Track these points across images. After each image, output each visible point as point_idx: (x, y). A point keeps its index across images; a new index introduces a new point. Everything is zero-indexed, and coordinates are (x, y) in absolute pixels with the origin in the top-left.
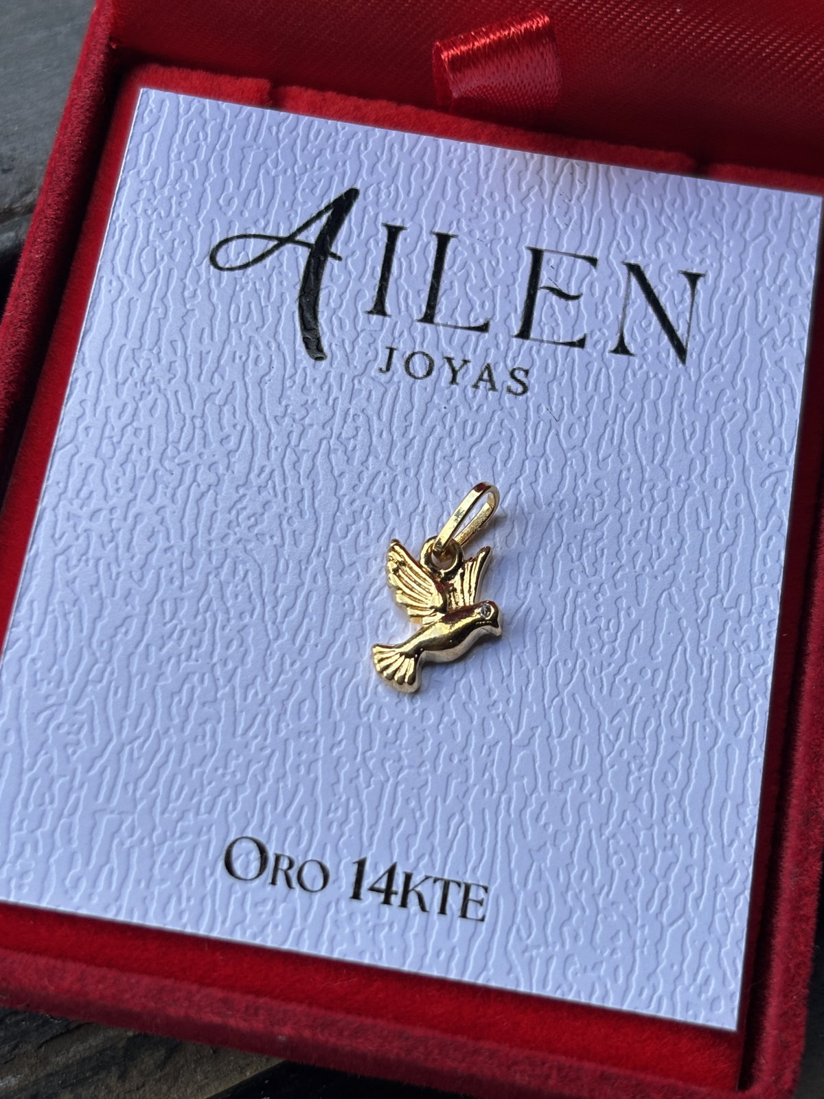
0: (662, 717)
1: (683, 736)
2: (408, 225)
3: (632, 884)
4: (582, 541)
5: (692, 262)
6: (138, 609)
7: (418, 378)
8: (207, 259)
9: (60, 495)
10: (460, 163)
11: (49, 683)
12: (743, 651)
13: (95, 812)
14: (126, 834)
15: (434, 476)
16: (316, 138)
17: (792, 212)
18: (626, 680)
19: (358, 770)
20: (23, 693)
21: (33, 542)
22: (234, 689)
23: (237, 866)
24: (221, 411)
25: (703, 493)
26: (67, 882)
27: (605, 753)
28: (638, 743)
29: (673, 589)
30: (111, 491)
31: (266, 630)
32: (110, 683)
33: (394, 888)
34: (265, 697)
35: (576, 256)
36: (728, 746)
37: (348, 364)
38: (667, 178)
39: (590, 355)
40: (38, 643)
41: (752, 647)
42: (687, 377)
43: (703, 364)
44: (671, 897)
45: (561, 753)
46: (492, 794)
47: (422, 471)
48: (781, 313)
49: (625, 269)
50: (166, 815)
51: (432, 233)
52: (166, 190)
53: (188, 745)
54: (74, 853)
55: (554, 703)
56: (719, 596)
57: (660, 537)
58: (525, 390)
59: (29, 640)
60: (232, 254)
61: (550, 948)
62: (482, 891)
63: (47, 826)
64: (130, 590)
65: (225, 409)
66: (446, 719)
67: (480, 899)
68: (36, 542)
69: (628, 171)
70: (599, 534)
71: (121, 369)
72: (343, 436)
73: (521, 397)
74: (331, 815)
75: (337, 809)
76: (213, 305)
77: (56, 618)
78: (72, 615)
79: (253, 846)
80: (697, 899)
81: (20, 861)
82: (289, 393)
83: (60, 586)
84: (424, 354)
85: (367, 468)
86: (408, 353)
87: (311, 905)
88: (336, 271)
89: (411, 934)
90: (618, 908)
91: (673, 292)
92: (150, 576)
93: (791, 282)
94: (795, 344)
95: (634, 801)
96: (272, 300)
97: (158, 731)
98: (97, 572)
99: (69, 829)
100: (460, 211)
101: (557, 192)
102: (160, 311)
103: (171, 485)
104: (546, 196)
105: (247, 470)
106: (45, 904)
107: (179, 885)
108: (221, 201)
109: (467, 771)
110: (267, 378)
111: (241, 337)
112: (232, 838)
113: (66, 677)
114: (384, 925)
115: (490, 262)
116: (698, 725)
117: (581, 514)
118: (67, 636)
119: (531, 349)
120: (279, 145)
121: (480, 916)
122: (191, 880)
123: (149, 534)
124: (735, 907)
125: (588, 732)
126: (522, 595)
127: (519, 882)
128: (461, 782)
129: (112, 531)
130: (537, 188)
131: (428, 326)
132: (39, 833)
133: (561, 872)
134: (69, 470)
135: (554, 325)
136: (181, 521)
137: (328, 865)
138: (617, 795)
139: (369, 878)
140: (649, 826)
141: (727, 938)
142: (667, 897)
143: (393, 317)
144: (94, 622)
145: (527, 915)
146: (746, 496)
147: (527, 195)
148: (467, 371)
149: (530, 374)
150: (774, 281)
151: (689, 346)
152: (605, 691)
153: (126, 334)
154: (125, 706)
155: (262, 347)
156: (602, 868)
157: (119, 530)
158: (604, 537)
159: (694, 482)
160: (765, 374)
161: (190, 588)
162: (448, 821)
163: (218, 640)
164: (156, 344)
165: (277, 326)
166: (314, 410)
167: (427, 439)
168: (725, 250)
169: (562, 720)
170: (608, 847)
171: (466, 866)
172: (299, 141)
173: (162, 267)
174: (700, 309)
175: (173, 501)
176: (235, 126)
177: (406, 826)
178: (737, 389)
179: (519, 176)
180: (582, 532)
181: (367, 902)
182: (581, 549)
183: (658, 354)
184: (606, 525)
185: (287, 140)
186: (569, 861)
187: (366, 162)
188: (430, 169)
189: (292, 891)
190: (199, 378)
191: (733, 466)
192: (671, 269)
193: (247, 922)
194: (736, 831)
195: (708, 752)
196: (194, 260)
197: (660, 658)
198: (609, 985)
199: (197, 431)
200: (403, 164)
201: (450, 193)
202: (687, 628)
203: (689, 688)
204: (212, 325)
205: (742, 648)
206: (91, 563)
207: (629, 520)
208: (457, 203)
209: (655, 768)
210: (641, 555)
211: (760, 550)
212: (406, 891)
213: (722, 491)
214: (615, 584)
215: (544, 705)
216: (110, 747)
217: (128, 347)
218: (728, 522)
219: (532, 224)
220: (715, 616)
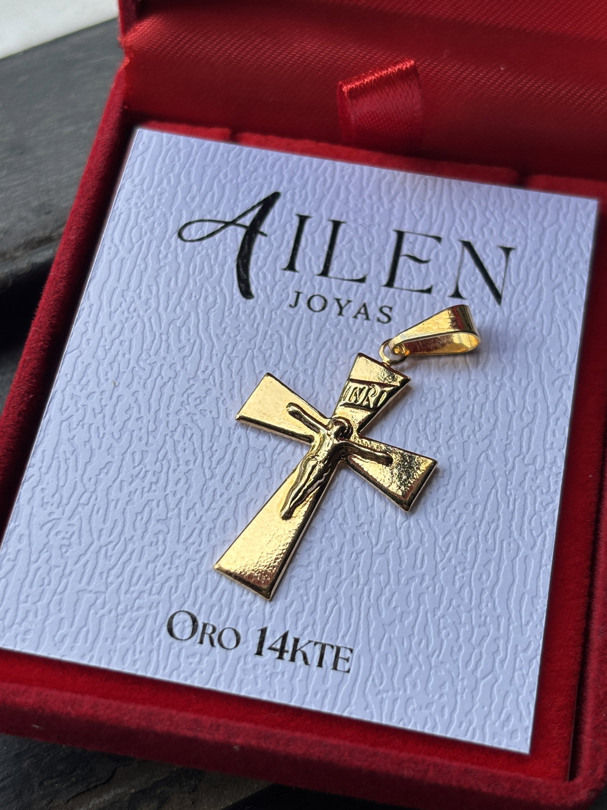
0: (480, 537)
1: (495, 549)
2: (313, 215)
3: (456, 649)
4: (426, 418)
5: (507, 240)
6: (116, 457)
7: (316, 312)
8: (176, 235)
9: (68, 382)
10: (350, 178)
11: (52, 505)
12: (538, 493)
13: (78, 592)
14: (99, 607)
15: (324, 374)
16: (254, 160)
17: (576, 210)
18: (454, 511)
20: (34, 510)
21: (47, 412)
22: (180, 511)
23: (176, 630)
24: (180, 330)
25: (512, 388)
26: (56, 638)
27: (439, 559)
28: (462, 554)
29: (490, 451)
30: (102, 380)
31: (204, 473)
32: (94, 505)
33: (286, 648)
34: (201, 516)
35: (427, 236)
36: (526, 556)
37: (269, 301)
38: (490, 188)
39: (433, 297)
40: (46, 479)
41: (544, 491)
42: (502, 313)
43: (513, 305)
44: (483, 659)
45: (407, 559)
46: (358, 586)
47: (316, 371)
48: (568, 274)
49: (460, 244)
50: (128, 595)
51: (329, 220)
52: (151, 192)
53: (146, 548)
54: (62, 619)
55: (404, 525)
56: (522, 457)
57: (481, 417)
58: (390, 319)
59: (40, 476)
60: (192, 232)
61: (396, 693)
62: (348, 652)
63: (45, 600)
64: (112, 444)
65: (183, 329)
66: (327, 535)
67: (346, 657)
68: (49, 412)
69: (465, 184)
70: (438, 414)
71: (114, 303)
72: (263, 347)
73: (386, 325)
74: (243, 598)
76: (179, 263)
77: (59, 462)
78: (71, 460)
79: (188, 617)
80: (502, 662)
81: (24, 623)
82: (227, 319)
83: (64, 441)
84: (320, 296)
85: (279, 369)
86: (309, 297)
87: (227, 658)
88: (263, 243)
89: (297, 680)
90: (446, 665)
91: (493, 260)
92: (126, 436)
93: (575, 253)
95: (459, 593)
96: (219, 261)
97: (125, 538)
98: (89, 432)
99: (60, 602)
100: (349, 207)
101: (415, 196)
102: (143, 266)
103: (144, 377)
104: (408, 198)
105: (196, 368)
106: (41, 652)
107: (134, 642)
108: (188, 199)
109: (340, 570)
110: (213, 310)
111: (196, 283)
112: (173, 611)
113: (64, 501)
114: (278, 673)
115: (368, 239)
116: (505, 543)
117: (426, 401)
118: (66, 475)
119: (394, 294)
120: (228, 165)
121: (346, 669)
122: (143, 638)
123: (128, 408)
124: (530, 667)
125: (427, 545)
127: (375, 646)
128: (336, 577)
129: (102, 406)
130: (401, 194)
131: (324, 279)
132: (40, 603)
133: (405, 640)
134: (74, 367)
135: (410, 279)
136: (149, 401)
137: (240, 631)
138: (446, 588)
139: (269, 641)
140: (469, 610)
141: (523, 689)
142: (480, 659)
143: (301, 273)
144: (86, 465)
145: (380, 669)
146: (542, 390)
147: (394, 198)
148: (350, 307)
149: (393, 310)
150: (564, 252)
151: (503, 294)
152: (440, 517)
153: (118, 281)
154: (104, 521)
155: (210, 290)
156: (435, 638)
157: (107, 405)
158: (442, 416)
159: (506, 381)
160: (556, 312)
161: (153, 445)
162: (326, 604)
163: (170, 479)
164: (138, 287)
165: (221, 277)
166: (244, 331)
167: (320, 351)
168: (529, 233)
169: (409, 537)
170: (440, 624)
171: (338, 634)
172: (242, 163)
173: (145, 239)
174: (512, 271)
175: (144, 387)
176: (199, 153)
177: (296, 606)
178: (536, 321)
179: (390, 186)
180: (426, 413)
181: (267, 657)
182: (425, 424)
183: (482, 299)
184: (444, 408)
185: (233, 162)
186: (411, 633)
187: (286, 177)
188: (329, 180)
189: (214, 648)
190: (166, 310)
191: (533, 372)
192: (492, 245)
193: (181, 668)
194: (531, 615)
195: (512, 561)
196: (167, 235)
197: (479, 497)
198: (437, 719)
199: (163, 343)
200: (311, 179)
201: (342, 196)
202: (498, 477)
203: (499, 517)
204: (177, 275)
205: (537, 491)
206: (86, 427)
207: (459, 405)
208: (347, 201)
209: (474, 572)
210: (468, 428)
211: (551, 426)
212: (295, 651)
213: (525, 387)
214: (449, 447)
215: (396, 526)
216: (91, 549)
217: (119, 289)
218: (529, 408)
219: (398, 216)
220: (518, 469)
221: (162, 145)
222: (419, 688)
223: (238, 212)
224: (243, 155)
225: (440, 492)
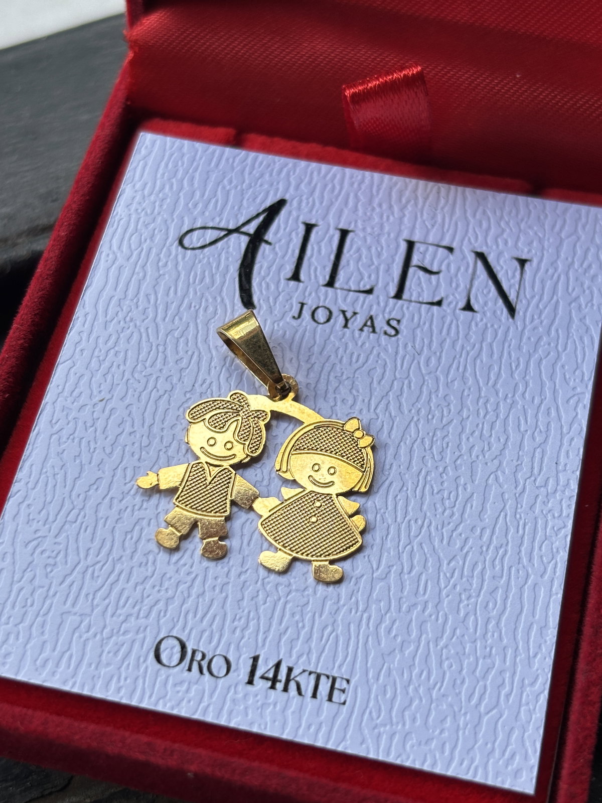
0: (487, 563)
1: (502, 577)
2: (320, 223)
3: (458, 682)
4: (433, 437)
5: (522, 251)
6: (107, 473)
7: (320, 324)
8: (177, 243)
9: (59, 394)
10: (359, 185)
11: (38, 522)
12: (549, 517)
13: (62, 614)
14: (83, 630)
15: (327, 389)
16: (260, 167)
17: (596, 220)
18: (460, 535)
19: (258, 592)
20: (19, 527)
21: (36, 425)
23: (164, 657)
24: (178, 341)
25: (524, 406)
26: (38, 662)
27: (443, 586)
28: (468, 580)
29: (499, 472)
30: (95, 392)
32: (82, 523)
33: (279, 678)
35: (438, 246)
36: (536, 584)
37: (271, 312)
38: (506, 197)
39: (445, 311)
40: (32, 495)
41: (556, 515)
42: (515, 327)
43: (527, 319)
44: (488, 692)
45: (410, 585)
46: (356, 613)
47: (319, 386)
48: (585, 286)
49: (473, 255)
50: (114, 618)
51: (337, 229)
52: (152, 198)
53: (135, 569)
54: (44, 642)
55: (407, 549)
56: (533, 478)
57: (491, 436)
58: (397, 332)
59: (27, 492)
60: (194, 240)
61: (394, 727)
62: (345, 682)
63: (27, 623)
64: (102, 459)
65: (181, 340)
67: (343, 688)
68: (39, 424)
69: (479, 192)
70: (445, 432)
71: (110, 312)
73: (393, 339)
74: (236, 623)
75: (240, 618)
76: (179, 272)
77: (47, 477)
78: (59, 476)
79: (176, 643)
80: (508, 696)
81: (5, 646)
83: (53, 455)
84: (325, 307)
86: (313, 308)
87: (216, 687)
88: (267, 252)
89: (289, 712)
90: (447, 699)
91: (507, 271)
92: (118, 451)
93: (594, 266)
95: (463, 622)
96: (221, 269)
97: (114, 558)
98: (80, 447)
99: (43, 624)
100: (357, 215)
101: (427, 203)
102: (141, 275)
103: (139, 390)
104: (420, 206)
105: (193, 381)
106: (21, 677)
107: (119, 668)
108: (190, 205)
109: (339, 595)
110: (213, 321)
111: (196, 293)
112: (162, 636)
113: (51, 518)
114: (269, 704)
115: (377, 249)
116: (513, 569)
117: (433, 418)
118: (54, 491)
119: (402, 306)
120: (233, 171)
121: (342, 701)
122: (129, 664)
123: (120, 422)
124: (537, 702)
125: (430, 571)
126: (387, 473)
127: (373, 677)
128: (334, 603)
129: (93, 419)
130: (412, 202)
131: (330, 290)
132: (20, 626)
133: (405, 671)
134: (67, 378)
135: (420, 290)
136: (143, 414)
137: (231, 658)
138: (450, 616)
139: (261, 669)
140: (473, 640)
141: (529, 726)
142: (484, 693)
143: (305, 283)
144: (74, 481)
145: (378, 701)
146: (556, 409)
147: (405, 207)
148: (356, 320)
149: (401, 323)
150: (581, 265)
151: (517, 307)
152: (445, 542)
153: (115, 289)
154: (92, 540)
155: (210, 300)
156: (436, 670)
157: (98, 419)
158: (450, 435)
159: (518, 399)
160: (572, 327)
161: (145, 460)
162: (323, 631)
164: (136, 296)
165: (222, 287)
167: (324, 364)
168: (546, 244)
169: (412, 562)
170: (442, 655)
171: (334, 664)
172: (247, 169)
173: (145, 246)
174: (526, 283)
175: (138, 400)
176: (204, 159)
177: (291, 633)
178: (551, 336)
179: (401, 194)
180: (433, 431)
181: (259, 687)
182: (432, 442)
183: (495, 312)
184: (451, 426)
185: (239, 168)
186: (412, 663)
187: (293, 183)
188: (338, 187)
189: (202, 676)
190: (164, 319)
191: (546, 389)
192: (507, 256)
193: (168, 697)
194: (540, 646)
195: (521, 588)
196: (168, 243)
198: (437, 756)
199: (160, 354)
200: (319, 184)
201: (351, 203)
202: (508, 499)
203: (508, 542)
204: (176, 285)
205: (549, 515)
206: (76, 440)
207: (468, 423)
208: (356, 209)
209: (480, 600)
210: (476, 448)
211: (564, 446)
212: (288, 680)
213: (538, 405)
214: (456, 467)
215: (399, 550)
216: (78, 569)
217: (116, 297)
218: (542, 427)
219: (408, 225)
220: (529, 492)
221: (165, 150)
222: (418, 723)
223: (242, 220)
224: (249, 160)
225: (445, 514)
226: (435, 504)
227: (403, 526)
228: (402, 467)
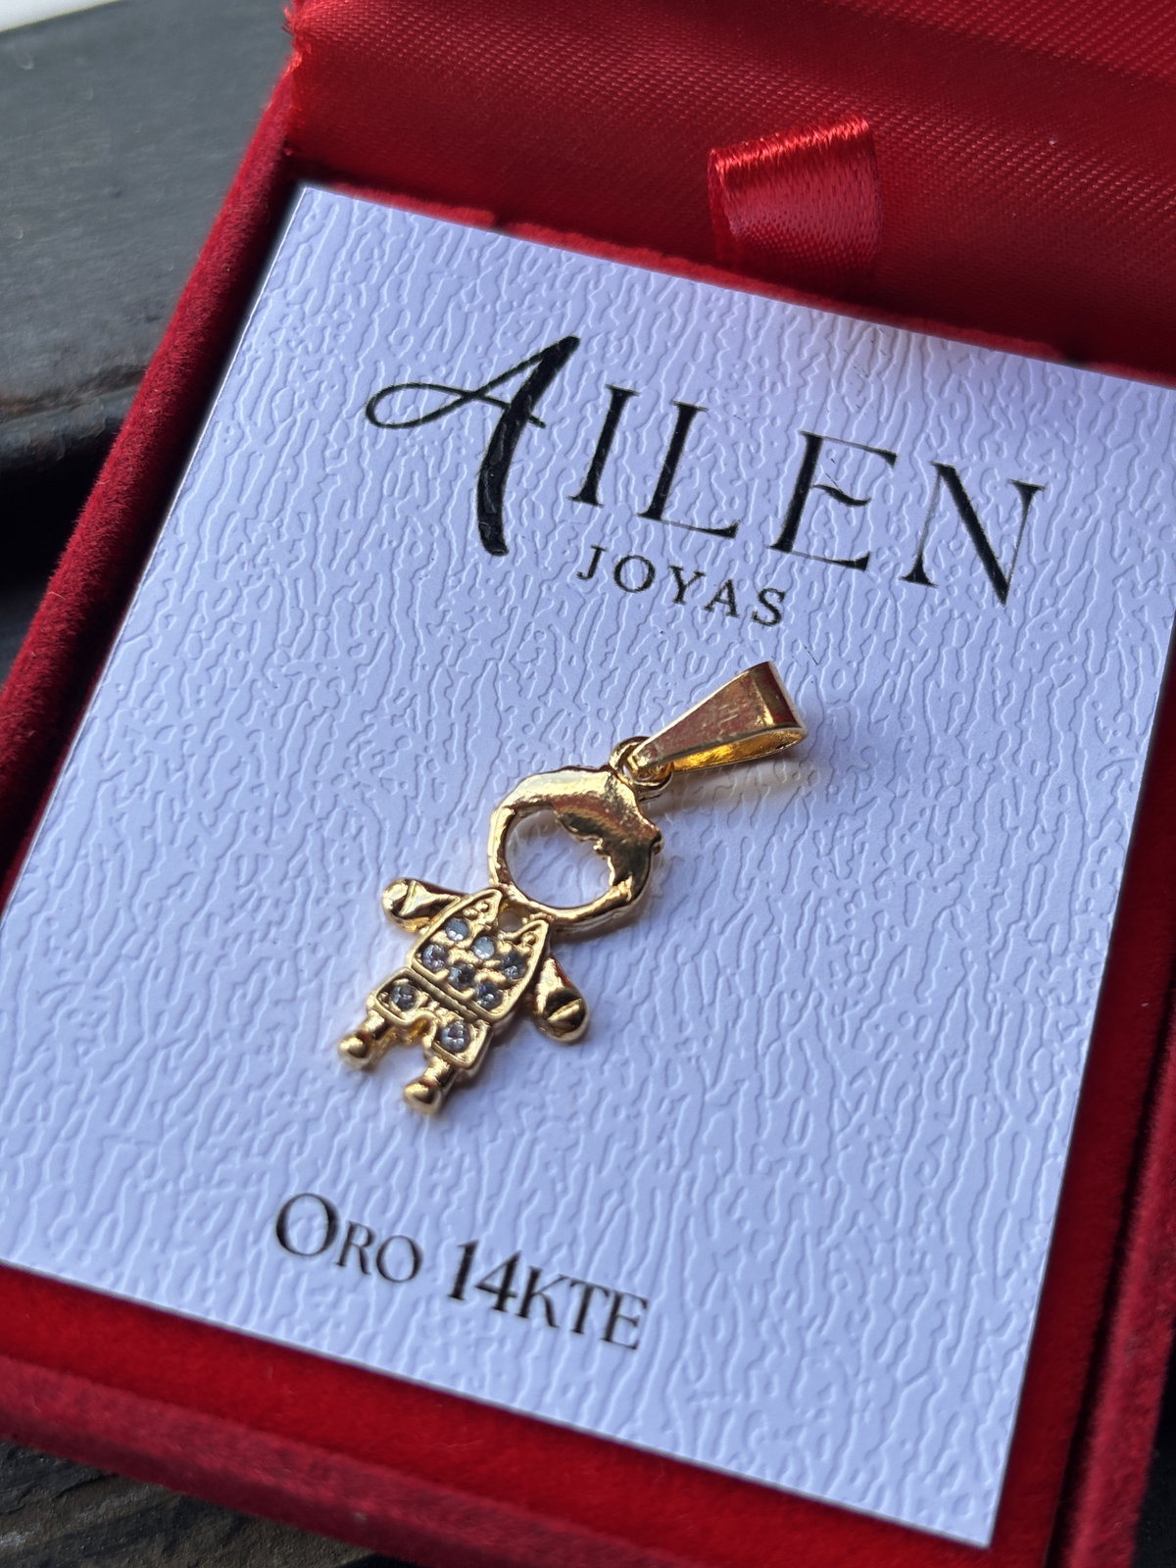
0: (925, 1085)
1: (952, 1115)
2: (641, 389)
3: (857, 1317)
4: (836, 828)
5: (1028, 469)
6: (203, 864)
7: (631, 591)
8: (363, 410)
9: (118, 701)
10: (722, 316)
11: (65, 953)
12: (1050, 1003)
13: (102, 1139)
14: (143, 1173)
15: (637, 722)
18: (877, 1027)
19: (481, 1117)
20: (28, 963)
21: (72, 760)
22: (321, 987)
23: (293, 1235)
24: (354, 609)
25: (1014, 779)
26: (52, 1233)
27: (837, 1127)
28: (886, 1118)
29: (959, 908)
30: (188, 704)
32: (150, 961)
33: (513, 1289)
35: (867, 449)
36: (1016, 1134)
37: (537, 563)
38: (1004, 359)
39: (872, 580)
40: (57, 899)
41: (1063, 999)
42: (1006, 621)
43: (1031, 605)
44: (911, 1343)
45: (774, 1120)
46: (668, 1168)
47: (620, 715)
48: (1146, 548)
49: (934, 472)
50: (203, 1153)
51: (672, 402)
52: (319, 320)
53: (247, 1058)
54: (64, 1194)
55: (772, 1048)
56: (1023, 923)
57: (947, 833)
58: (778, 616)
59: (47, 893)
60: (396, 408)
61: (728, 1399)
62: (638, 1306)
63: (35, 1150)
64: (196, 837)
65: (360, 609)
66: (615, 1058)
67: (634, 1316)
68: (76, 760)
69: (950, 344)
70: (859, 823)
71: (225, 543)
72: (518, 658)
73: (770, 629)
74: (436, 1176)
75: (444, 1167)
76: (363, 471)
78: (111, 864)
79: (318, 1208)
80: (950, 1351)
82: (450, 594)
83: (100, 823)
84: (642, 559)
85: (545, 704)
86: (619, 559)
87: (390, 1301)
88: (535, 441)
89: (529, 1358)
90: (833, 1350)
91: (997, 507)
92: (226, 820)
93: (1164, 507)
94: (1162, 590)
95: (872, 1200)
96: (444, 470)
97: (207, 1035)
98: (154, 809)
99: (65, 1157)
100: (714, 378)
101: (850, 364)
102: (289, 472)
103: (272, 703)
104: (835, 367)
105: (380, 691)
107: (206, 1253)
108: (391, 338)
109: (636, 1132)
110: (423, 572)
111: (394, 515)
112: (291, 1193)
113: (90, 948)
114: (490, 1340)
115: (748, 447)
116: (975, 1101)
117: (837, 793)
119: (792, 565)
120: (479, 274)
121: (631, 1340)
122: (225, 1246)
123: (233, 764)
124: (1005, 1367)
125: (815, 1093)
126: (741, 896)
127: (693, 1299)
128: (626, 1148)
129: (183, 756)
130: (823, 356)
131: (652, 524)
132: (21, 1160)
133: (755, 1290)
134: (135, 670)
135: (826, 536)
136: (279, 752)
137: (422, 1245)
138: (848, 1187)
139: (479, 1270)
140: (890, 1237)
141: (987, 1412)
142: (905, 1342)
143: (606, 507)
144: (140, 877)
145: (700, 1347)
146: (1075, 789)
147: (809, 365)
148: (698, 587)
149: (786, 599)
150: (1141, 504)
151: (1013, 581)
152: (846, 1039)
153: (238, 499)
154: (167, 995)
155: (421, 532)
156: (815, 1291)
157: (192, 755)
158: (867, 827)
159: (1003, 763)
160: (1117, 628)
161: (278, 844)
162: (601, 1201)
163: (308, 917)
164: (278, 514)
165: (445, 505)
166: (482, 621)
167: (634, 671)
168: (1075, 457)
169: (780, 1075)
170: (826, 1264)
171: (620, 1266)
172: (506, 271)
173: (300, 415)
174: (1033, 534)
175: (272, 724)
176: (423, 245)
177: (540, 1202)
178: (1075, 643)
179: (801, 340)
180: (836, 818)
181: (472, 1305)
182: (832, 841)
183: (968, 587)
184: (872, 810)
185: (490, 269)
186: (769, 1276)
187: (593, 305)
188: (680, 320)
189: (367, 1276)
190: (330, 566)
191: (1059, 747)
193: (297, 1315)
194: (1017, 1257)
195: (987, 1140)
196: (344, 411)
197: (930, 1001)
198: (808, 1460)
199: (317, 634)
200: (643, 311)
201: (703, 353)
202: (972, 963)
203: (967, 1048)
204: (357, 496)
205: (1049, 999)
206: (147, 796)
207: (904, 806)
208: (712, 366)
209: (907, 1157)
210: (917, 856)
211: (1087, 864)
212: (530, 1295)
213: (1041, 779)
214: (876, 894)
215: (756, 1051)
216: (138, 1050)
217: (238, 515)
218: (1046, 823)
219: (812, 403)
220: (1014, 950)
221: (348, 225)
222: (775, 1393)
224: (511, 255)
225: (851, 983)
226: (831, 963)
227: (767, 1004)
228: (771, 885)
